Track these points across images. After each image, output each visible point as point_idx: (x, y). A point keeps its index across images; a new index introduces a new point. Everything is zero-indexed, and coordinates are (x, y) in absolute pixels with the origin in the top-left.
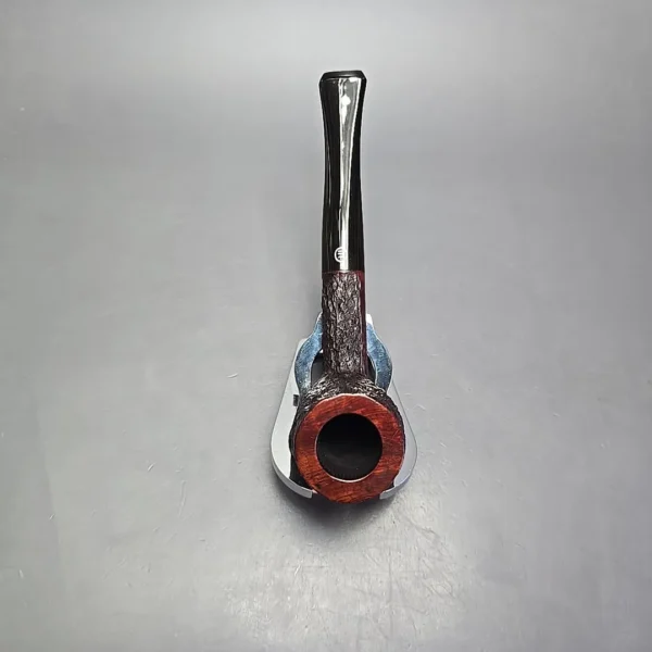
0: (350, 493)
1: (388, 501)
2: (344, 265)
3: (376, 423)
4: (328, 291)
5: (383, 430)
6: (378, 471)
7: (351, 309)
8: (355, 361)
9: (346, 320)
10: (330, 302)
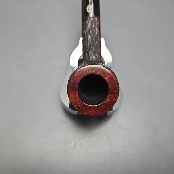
0: (94, 111)
1: (110, 116)
2: (92, 15)
3: (106, 78)
4: (84, 26)
5: (109, 82)
6: (106, 101)
7: (94, 33)
8: (96, 57)
9: (92, 38)
10: (85, 31)
